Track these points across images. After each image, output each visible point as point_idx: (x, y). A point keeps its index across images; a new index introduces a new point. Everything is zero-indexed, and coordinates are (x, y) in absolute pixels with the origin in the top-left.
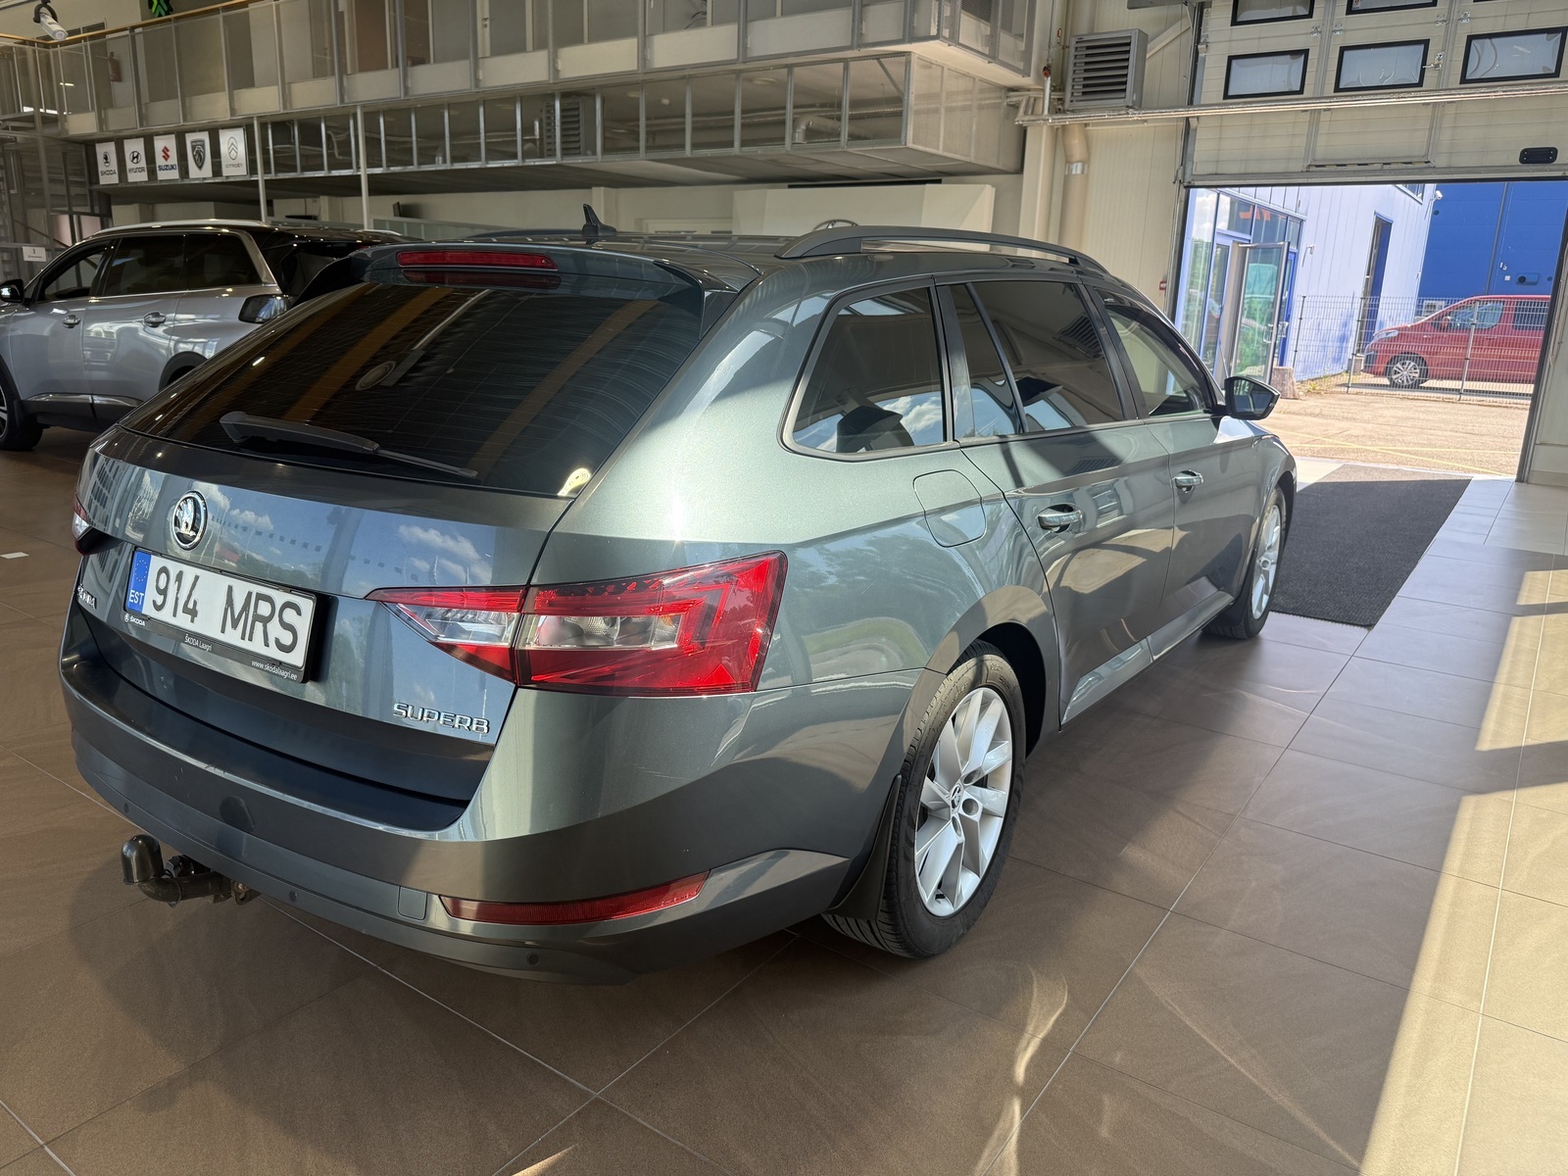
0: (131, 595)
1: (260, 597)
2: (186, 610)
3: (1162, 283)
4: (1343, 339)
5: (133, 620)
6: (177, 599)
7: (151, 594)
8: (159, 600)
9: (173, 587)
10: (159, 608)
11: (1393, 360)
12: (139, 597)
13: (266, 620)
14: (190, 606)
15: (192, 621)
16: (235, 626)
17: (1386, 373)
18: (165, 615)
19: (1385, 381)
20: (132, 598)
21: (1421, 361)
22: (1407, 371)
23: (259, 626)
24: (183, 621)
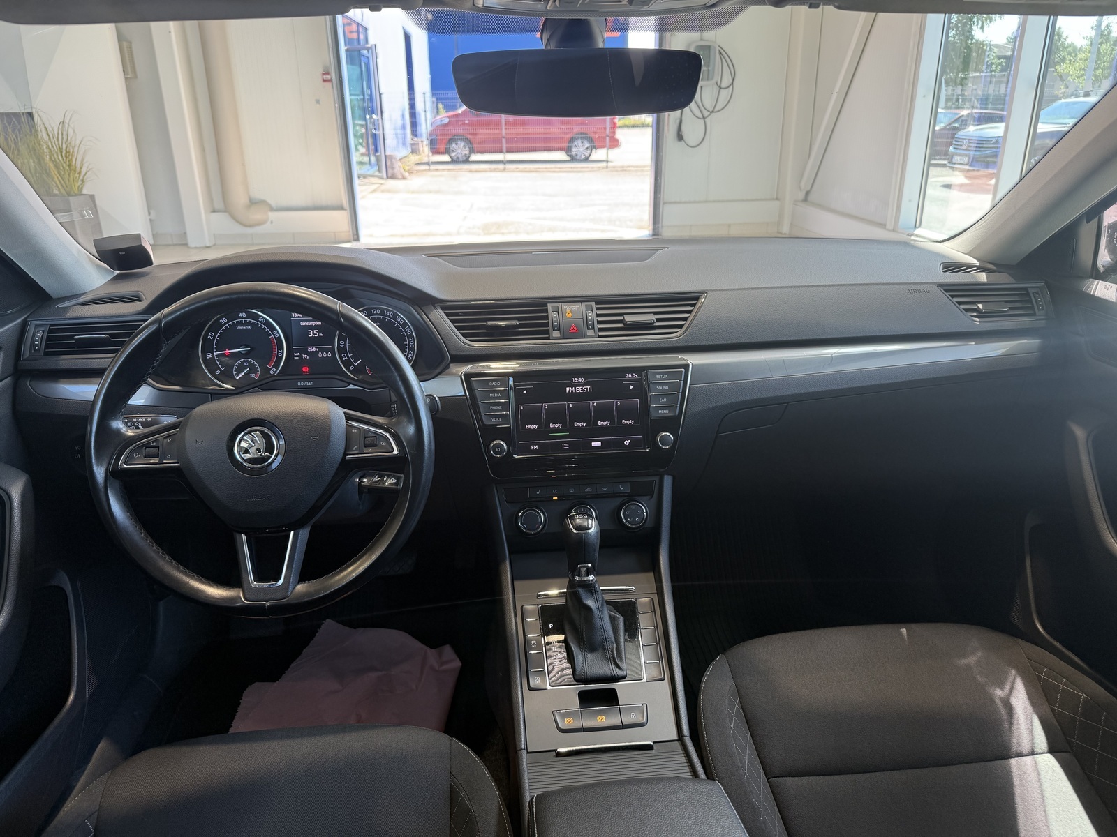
3: (323, 74)
4: (404, 127)
11: (450, 142)
17: (447, 151)
19: (446, 158)
21: (468, 141)
22: (460, 149)
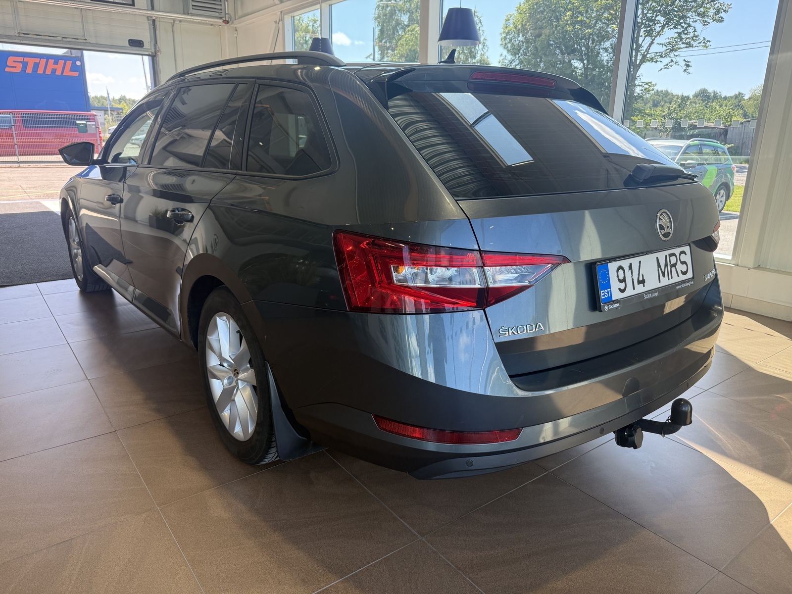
0: (602, 294)
1: (671, 255)
2: (639, 282)
5: (611, 307)
6: (633, 279)
7: (615, 285)
8: (622, 286)
9: (628, 273)
10: (622, 291)
12: (608, 292)
13: (674, 265)
14: (641, 279)
15: (644, 286)
16: (664, 276)
18: (630, 292)
20: (603, 296)
23: (673, 269)
24: (640, 289)
